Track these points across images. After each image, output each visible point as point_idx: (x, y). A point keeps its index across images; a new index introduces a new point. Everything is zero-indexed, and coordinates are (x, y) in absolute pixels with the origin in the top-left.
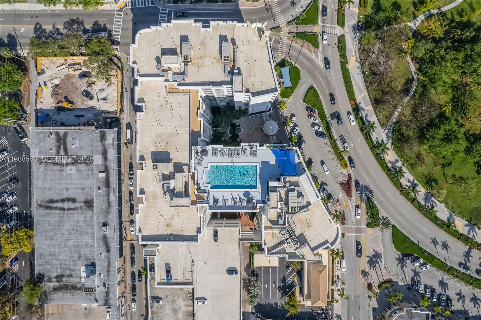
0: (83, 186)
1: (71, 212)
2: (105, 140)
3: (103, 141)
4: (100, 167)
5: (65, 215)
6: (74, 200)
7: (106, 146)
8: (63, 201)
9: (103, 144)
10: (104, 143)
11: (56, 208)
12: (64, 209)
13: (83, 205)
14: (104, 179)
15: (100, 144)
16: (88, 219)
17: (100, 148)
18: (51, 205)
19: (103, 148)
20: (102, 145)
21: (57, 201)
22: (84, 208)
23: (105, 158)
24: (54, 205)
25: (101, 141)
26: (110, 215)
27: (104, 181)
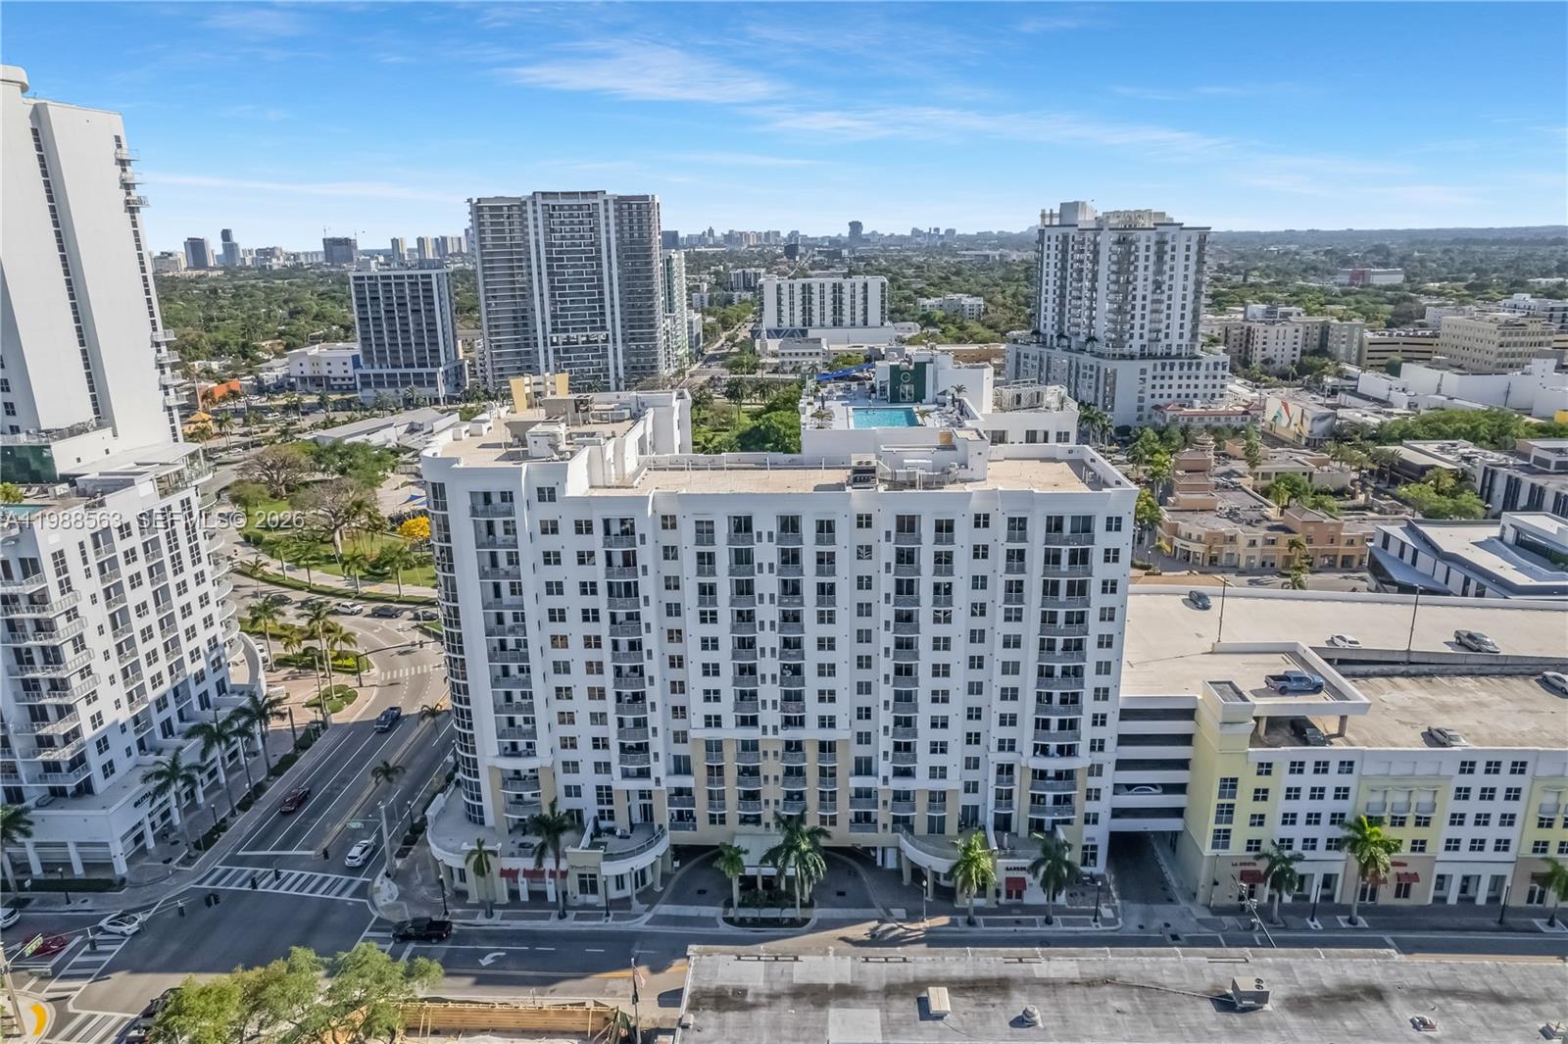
2: (744, 992)
3: (749, 999)
4: (894, 1015)
7: (778, 987)
9: (763, 1000)
10: (757, 995)
14: (961, 1000)
15: (762, 1016)
17: (788, 1012)
19: (786, 1002)
20: (770, 1005)
23: (846, 993)
25: (745, 1007)
26: (1160, 980)
27: (972, 1001)
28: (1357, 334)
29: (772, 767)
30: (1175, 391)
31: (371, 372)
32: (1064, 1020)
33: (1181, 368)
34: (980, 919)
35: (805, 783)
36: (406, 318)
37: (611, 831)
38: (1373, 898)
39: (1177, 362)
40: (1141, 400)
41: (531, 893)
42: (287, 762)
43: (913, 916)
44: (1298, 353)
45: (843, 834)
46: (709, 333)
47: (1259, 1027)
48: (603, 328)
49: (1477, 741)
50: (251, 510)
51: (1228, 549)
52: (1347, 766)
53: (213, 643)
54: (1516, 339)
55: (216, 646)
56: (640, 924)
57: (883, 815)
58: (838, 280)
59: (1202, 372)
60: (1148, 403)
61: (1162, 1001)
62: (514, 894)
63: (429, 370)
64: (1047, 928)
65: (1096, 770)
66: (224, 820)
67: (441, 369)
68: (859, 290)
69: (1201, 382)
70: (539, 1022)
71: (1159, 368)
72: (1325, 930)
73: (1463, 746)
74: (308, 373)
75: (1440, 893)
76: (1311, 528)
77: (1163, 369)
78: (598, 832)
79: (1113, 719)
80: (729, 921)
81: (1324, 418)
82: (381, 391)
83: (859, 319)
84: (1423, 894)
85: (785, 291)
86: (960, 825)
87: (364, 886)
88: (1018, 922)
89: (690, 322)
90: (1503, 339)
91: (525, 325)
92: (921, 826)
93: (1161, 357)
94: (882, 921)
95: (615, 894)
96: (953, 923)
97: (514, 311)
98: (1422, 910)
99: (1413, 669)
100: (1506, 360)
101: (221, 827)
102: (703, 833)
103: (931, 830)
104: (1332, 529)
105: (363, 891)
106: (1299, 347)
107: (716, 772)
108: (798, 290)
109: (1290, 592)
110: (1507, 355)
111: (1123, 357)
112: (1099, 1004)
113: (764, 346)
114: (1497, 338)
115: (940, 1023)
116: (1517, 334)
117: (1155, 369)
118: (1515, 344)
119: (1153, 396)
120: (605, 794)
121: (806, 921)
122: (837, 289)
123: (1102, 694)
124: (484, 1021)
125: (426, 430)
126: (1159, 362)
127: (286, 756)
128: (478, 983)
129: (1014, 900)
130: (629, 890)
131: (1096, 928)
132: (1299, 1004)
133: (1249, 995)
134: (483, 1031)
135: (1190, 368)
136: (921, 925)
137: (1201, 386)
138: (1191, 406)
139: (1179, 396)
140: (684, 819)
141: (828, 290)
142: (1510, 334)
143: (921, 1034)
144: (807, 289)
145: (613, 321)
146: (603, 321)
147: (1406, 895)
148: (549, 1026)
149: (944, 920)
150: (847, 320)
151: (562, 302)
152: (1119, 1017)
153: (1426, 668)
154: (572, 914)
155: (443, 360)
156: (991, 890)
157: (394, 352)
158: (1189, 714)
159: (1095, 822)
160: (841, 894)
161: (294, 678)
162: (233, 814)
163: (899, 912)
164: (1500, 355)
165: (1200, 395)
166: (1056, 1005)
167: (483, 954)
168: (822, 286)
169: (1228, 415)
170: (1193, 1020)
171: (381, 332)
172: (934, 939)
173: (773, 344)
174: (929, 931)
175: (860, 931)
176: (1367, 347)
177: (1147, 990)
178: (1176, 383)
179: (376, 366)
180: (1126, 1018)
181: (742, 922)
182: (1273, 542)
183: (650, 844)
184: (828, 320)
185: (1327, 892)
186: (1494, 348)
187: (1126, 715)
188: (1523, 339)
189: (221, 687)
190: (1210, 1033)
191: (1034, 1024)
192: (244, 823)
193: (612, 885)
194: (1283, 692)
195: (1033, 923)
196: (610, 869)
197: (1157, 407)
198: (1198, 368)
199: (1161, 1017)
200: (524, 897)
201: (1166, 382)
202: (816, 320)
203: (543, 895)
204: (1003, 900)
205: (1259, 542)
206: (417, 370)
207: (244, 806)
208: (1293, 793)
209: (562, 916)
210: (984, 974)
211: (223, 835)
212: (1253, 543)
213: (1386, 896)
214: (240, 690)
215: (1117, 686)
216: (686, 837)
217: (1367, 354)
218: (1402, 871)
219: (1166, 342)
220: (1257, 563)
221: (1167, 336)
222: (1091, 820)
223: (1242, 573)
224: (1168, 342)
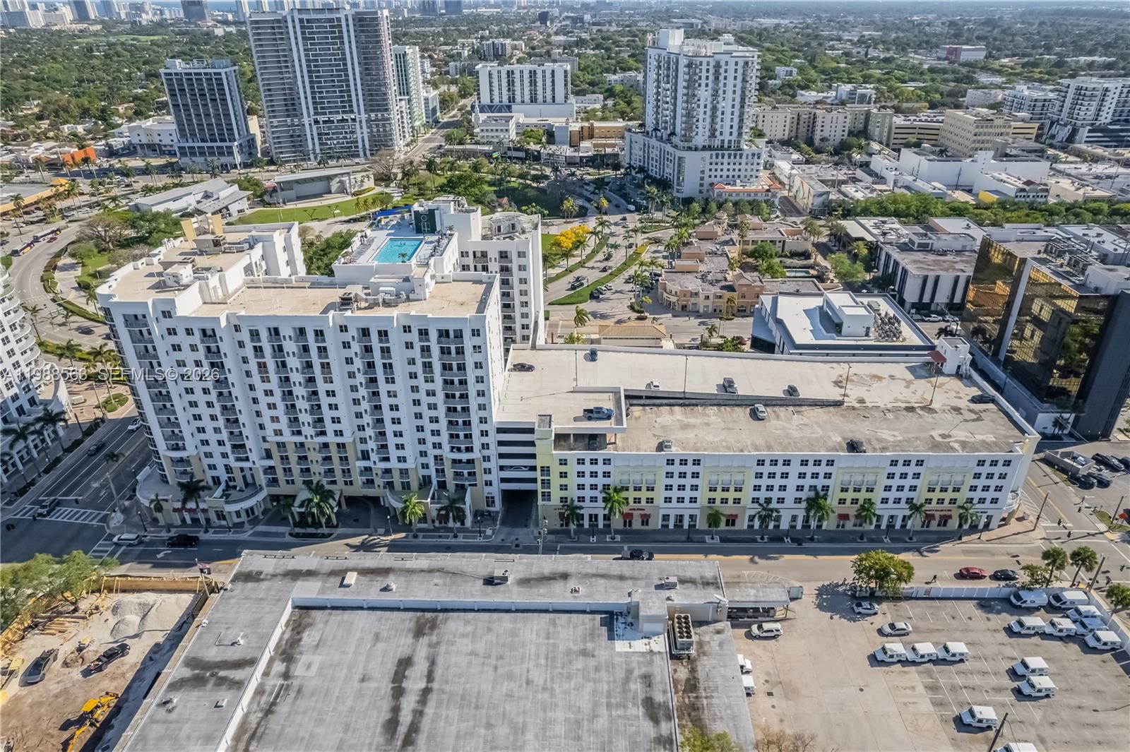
0: (369, 638)
1: (438, 672)
2: (261, 573)
5: (447, 688)
6: (405, 663)
8: (398, 692)
10: (266, 575)
11: (418, 714)
12: (426, 692)
13: (424, 640)
14: (363, 578)
15: (264, 585)
16: (469, 628)
17: (277, 583)
18: (402, 730)
19: (279, 578)
21: (396, 710)
22: (434, 638)
23: (310, 574)
24: (406, 718)
25: (259, 581)
28: (887, 121)
29: (314, 456)
30: (725, 173)
31: (187, 145)
32: (407, 588)
33: (729, 157)
34: (421, 535)
35: (332, 464)
36: (207, 105)
37: (235, 487)
38: (630, 525)
39: (726, 153)
40: (702, 179)
41: (192, 519)
42: (77, 443)
43: (387, 533)
44: (846, 133)
45: (358, 490)
46: (445, 103)
47: (497, 592)
48: (352, 112)
50: (86, 262)
51: (693, 300)
52: (607, 461)
54: (986, 130)
57: (379, 481)
58: (534, 67)
59: (744, 160)
60: (707, 181)
61: (460, 580)
62: (183, 520)
63: (228, 144)
64: (454, 540)
65: (487, 459)
66: (34, 480)
67: (236, 143)
68: (548, 75)
69: (743, 167)
70: (175, 586)
71: (714, 157)
72: (597, 542)
74: (145, 141)
75: (665, 523)
76: (745, 289)
77: (717, 157)
78: (228, 487)
79: (492, 433)
80: (291, 534)
81: (821, 195)
82: (194, 159)
83: (549, 98)
85: (495, 75)
86: (420, 485)
87: (106, 516)
88: (440, 537)
89: (426, 99)
90: (977, 130)
91: (295, 110)
92: (398, 486)
93: (717, 149)
94: (370, 535)
95: (237, 520)
96: (406, 537)
97: (285, 100)
98: (655, 532)
100: (977, 145)
101: (33, 483)
102: (283, 489)
103: (404, 488)
104: (757, 289)
105: (105, 519)
106: (847, 125)
107: (285, 458)
108: (504, 75)
110: (979, 142)
111: (690, 149)
112: (428, 581)
113: (477, 118)
114: (973, 129)
116: (987, 127)
117: (711, 158)
118: (985, 134)
119: (710, 176)
120: (229, 469)
121: (330, 535)
122: (533, 74)
123: (484, 420)
124: (147, 586)
125: (215, 197)
126: (714, 153)
127: (76, 440)
128: (152, 567)
129: (443, 525)
130: (244, 518)
131: (480, 540)
132: (525, 581)
134: (148, 590)
135: (735, 157)
136: (389, 538)
137: (743, 170)
138: (735, 184)
139: (728, 176)
140: (274, 482)
141: (526, 75)
142: (982, 127)
144: (510, 74)
145: (358, 106)
146: (351, 106)
147: (647, 524)
148: (180, 588)
149: (403, 535)
150: (540, 98)
151: (320, 93)
152: (434, 587)
154: (211, 531)
155: (237, 136)
156: (429, 520)
157: (202, 130)
158: (533, 430)
159: (491, 485)
160: (356, 520)
161: (92, 389)
162: (40, 475)
163: (382, 531)
164: (974, 142)
165: (742, 177)
167: (159, 552)
168: (522, 72)
169: (756, 193)
170: (469, 589)
171: (190, 115)
172: (394, 547)
173: (483, 117)
174: (392, 541)
175: (356, 541)
176: (894, 130)
177: (456, 575)
178: (726, 166)
179: (190, 140)
180: (437, 588)
181: (297, 535)
182: (720, 297)
183: (257, 493)
184: (527, 98)
185: (607, 522)
186: (970, 136)
188: (990, 130)
189: (33, 402)
190: (472, 595)
191: (391, 590)
192: (46, 481)
193: (234, 516)
194: (590, 418)
195: (447, 537)
196: (231, 508)
197: (712, 184)
198: (741, 157)
199: (454, 588)
200: (189, 521)
201: (719, 167)
202: (518, 98)
203: (198, 520)
204: (437, 524)
205: (711, 297)
206: (219, 144)
207: (47, 471)
208: (581, 474)
209: (206, 532)
211: (32, 488)
212: (707, 298)
213: (637, 524)
214: (46, 403)
216: (275, 491)
217: (893, 136)
218: (643, 512)
219: (720, 138)
220: (710, 310)
221: (721, 134)
222: (489, 483)
223: (699, 316)
224: (722, 138)
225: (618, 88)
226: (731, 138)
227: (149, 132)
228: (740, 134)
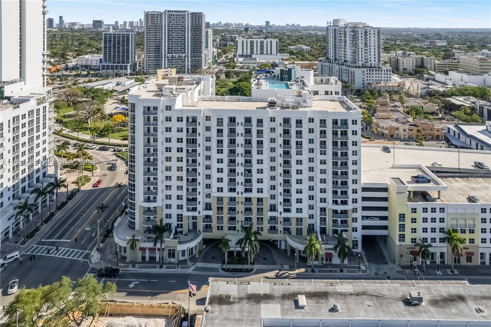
2: (230, 297)
3: (231, 300)
4: (286, 307)
7: (242, 295)
9: (237, 300)
10: (234, 298)
14: (310, 301)
15: (236, 307)
17: (246, 305)
19: (245, 301)
20: (239, 302)
23: (268, 297)
25: (230, 303)
26: (383, 293)
27: (314, 301)
28: (433, 61)
29: (240, 208)
30: (374, 78)
31: (105, 65)
32: (349, 309)
33: (376, 71)
34: (316, 270)
35: (252, 214)
36: (119, 47)
37: (181, 232)
38: (459, 262)
39: (374, 69)
40: (363, 81)
41: (150, 258)
42: (64, 204)
43: (292, 268)
44: (414, 67)
45: (266, 235)
46: (219, 55)
47: (420, 312)
48: (185, 53)
49: (486, 201)
50: (60, 111)
51: (396, 132)
52: (442, 210)
53: (45, 158)
54: (485, 64)
55: (45, 159)
56: (190, 270)
57: (280, 228)
58: (262, 40)
59: (383, 72)
60: (366, 82)
61: (384, 302)
62: (144, 258)
63: (125, 64)
64: (341, 274)
65: (355, 210)
66: (38, 227)
67: (129, 64)
68: (269, 43)
69: (383, 76)
70: (150, 311)
71: (369, 71)
72: (443, 275)
73: (481, 202)
74: (84, 64)
75: (483, 261)
76: (424, 126)
77: (370, 71)
78: (176, 233)
79: (359, 191)
80: (223, 269)
81: (425, 88)
82: (108, 71)
83: (269, 52)
84: (477, 261)
85: (245, 43)
86: (308, 232)
87: (88, 254)
88: (330, 271)
89: (213, 52)
90: (480, 64)
91: (159, 51)
92: (294, 232)
93: (369, 67)
94: (280, 270)
95: (181, 258)
96: (306, 271)
97: (155, 46)
98: (477, 267)
99: (461, 175)
100: (482, 71)
101: (37, 230)
102: (215, 234)
103: (297, 234)
104: (431, 126)
105: (87, 256)
106: (414, 65)
107: (220, 209)
108: (249, 43)
109: (419, 147)
110: (483, 69)
111: (356, 67)
112: (361, 303)
113: (237, 60)
114: (478, 63)
115: (303, 310)
116: (485, 63)
117: (367, 71)
118: (485, 66)
119: (367, 80)
120: (180, 217)
121: (252, 270)
122: (262, 43)
123: (355, 182)
124: (129, 310)
125: (123, 85)
126: (368, 69)
127: (63, 202)
128: (128, 295)
129: (328, 262)
130: (186, 257)
131: (359, 274)
132: (435, 303)
133: (416, 299)
134: (129, 315)
135: (379, 71)
136: (295, 272)
137: (383, 77)
138: (380, 83)
139: (376, 80)
140: (208, 228)
141: (259, 43)
142: (482, 63)
143: (296, 315)
144: (252, 42)
145: (188, 50)
146: (185, 50)
147: (471, 261)
148: (154, 313)
149: (303, 270)
150: (265, 52)
151: (172, 44)
152: (369, 308)
153: (466, 175)
154: (165, 266)
155: (130, 61)
156: (320, 257)
157: (114, 58)
158: (386, 190)
159: (356, 231)
160: (265, 259)
161: (69, 173)
162: (42, 225)
163: (286, 267)
164: (480, 69)
165: (383, 80)
166: (345, 303)
167: (130, 283)
168: (257, 41)
169: (393, 87)
170: (396, 309)
171: (111, 52)
172: (299, 277)
173: (241, 59)
174: (298, 274)
175: (272, 274)
176: (437, 66)
177: (378, 297)
178: (374, 76)
179: (108, 62)
180: (372, 308)
182: (412, 130)
183: (195, 238)
184: (259, 52)
185: (442, 260)
186: (478, 66)
187: (364, 189)
188: (487, 64)
189: (44, 175)
190: (402, 314)
191: (337, 311)
192: (45, 228)
193: (180, 254)
194: (417, 182)
195: (336, 272)
196: (181, 248)
197: (369, 84)
198: (381, 71)
199: (384, 308)
200: (147, 259)
201: (371, 75)
202: (255, 52)
203: (154, 258)
204: (324, 262)
205: (407, 130)
206: (121, 64)
207: (46, 222)
208: (425, 220)
209: (161, 267)
210: (318, 290)
211: (37, 233)
212: (405, 130)
213: (464, 261)
214: (51, 176)
215: (360, 179)
216: (208, 235)
217: (437, 68)
218: (467, 251)
219: (370, 63)
220: (407, 137)
221: (370, 61)
222: (355, 230)
223: (402, 141)
224: (371, 63)
225: (295, 51)
226: (375, 63)
227: (87, 60)
228: (379, 61)
